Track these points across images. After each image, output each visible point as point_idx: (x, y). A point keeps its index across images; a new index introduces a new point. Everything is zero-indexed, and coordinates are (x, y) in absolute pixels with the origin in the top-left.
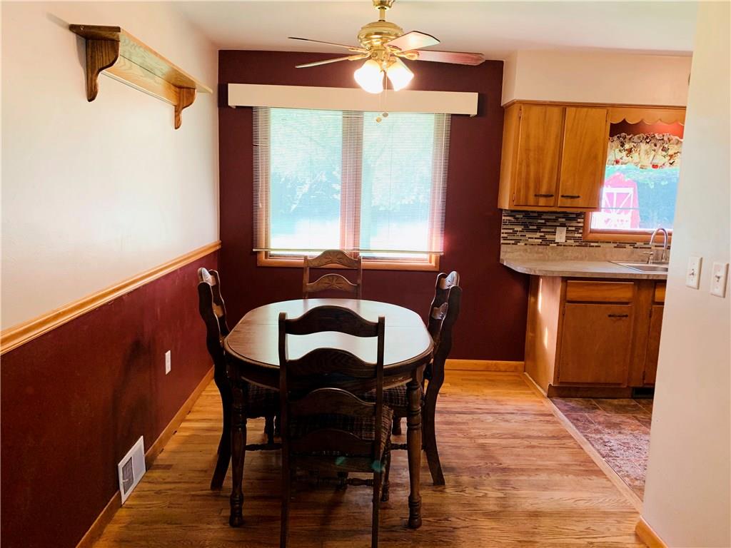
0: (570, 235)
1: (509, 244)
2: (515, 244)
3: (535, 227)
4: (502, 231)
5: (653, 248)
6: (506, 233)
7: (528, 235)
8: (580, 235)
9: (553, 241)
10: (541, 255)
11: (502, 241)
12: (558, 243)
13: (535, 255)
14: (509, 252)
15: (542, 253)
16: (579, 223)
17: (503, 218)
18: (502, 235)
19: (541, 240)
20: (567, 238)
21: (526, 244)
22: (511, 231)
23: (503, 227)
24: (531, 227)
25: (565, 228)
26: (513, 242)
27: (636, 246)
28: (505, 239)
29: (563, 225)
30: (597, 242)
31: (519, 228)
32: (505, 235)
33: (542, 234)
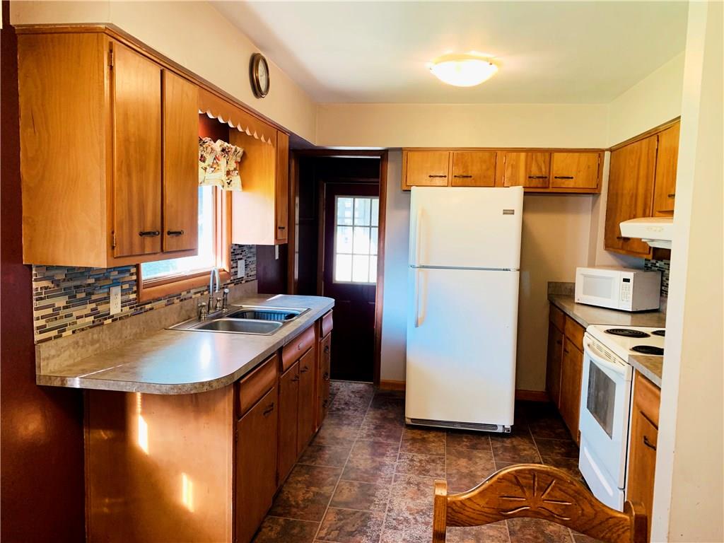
0: (125, 298)
1: (50, 339)
2: (59, 336)
3: (83, 295)
4: (36, 314)
5: (193, 296)
6: (43, 317)
7: (76, 312)
8: (134, 296)
9: (107, 315)
10: (98, 345)
11: (37, 337)
12: (113, 316)
13: (91, 349)
14: (54, 356)
15: (98, 341)
16: (132, 274)
17: (35, 285)
18: (36, 324)
19: (92, 318)
20: (124, 304)
21: (74, 332)
22: (50, 311)
23: (35, 304)
24: (79, 296)
25: (119, 288)
26: (55, 333)
27: (182, 297)
28: (42, 329)
29: (116, 283)
30: (151, 303)
31: (61, 302)
32: (42, 322)
33: (93, 305)
